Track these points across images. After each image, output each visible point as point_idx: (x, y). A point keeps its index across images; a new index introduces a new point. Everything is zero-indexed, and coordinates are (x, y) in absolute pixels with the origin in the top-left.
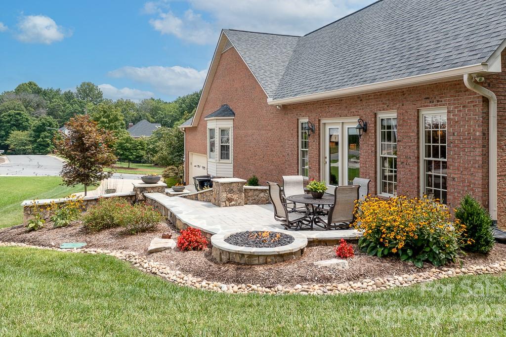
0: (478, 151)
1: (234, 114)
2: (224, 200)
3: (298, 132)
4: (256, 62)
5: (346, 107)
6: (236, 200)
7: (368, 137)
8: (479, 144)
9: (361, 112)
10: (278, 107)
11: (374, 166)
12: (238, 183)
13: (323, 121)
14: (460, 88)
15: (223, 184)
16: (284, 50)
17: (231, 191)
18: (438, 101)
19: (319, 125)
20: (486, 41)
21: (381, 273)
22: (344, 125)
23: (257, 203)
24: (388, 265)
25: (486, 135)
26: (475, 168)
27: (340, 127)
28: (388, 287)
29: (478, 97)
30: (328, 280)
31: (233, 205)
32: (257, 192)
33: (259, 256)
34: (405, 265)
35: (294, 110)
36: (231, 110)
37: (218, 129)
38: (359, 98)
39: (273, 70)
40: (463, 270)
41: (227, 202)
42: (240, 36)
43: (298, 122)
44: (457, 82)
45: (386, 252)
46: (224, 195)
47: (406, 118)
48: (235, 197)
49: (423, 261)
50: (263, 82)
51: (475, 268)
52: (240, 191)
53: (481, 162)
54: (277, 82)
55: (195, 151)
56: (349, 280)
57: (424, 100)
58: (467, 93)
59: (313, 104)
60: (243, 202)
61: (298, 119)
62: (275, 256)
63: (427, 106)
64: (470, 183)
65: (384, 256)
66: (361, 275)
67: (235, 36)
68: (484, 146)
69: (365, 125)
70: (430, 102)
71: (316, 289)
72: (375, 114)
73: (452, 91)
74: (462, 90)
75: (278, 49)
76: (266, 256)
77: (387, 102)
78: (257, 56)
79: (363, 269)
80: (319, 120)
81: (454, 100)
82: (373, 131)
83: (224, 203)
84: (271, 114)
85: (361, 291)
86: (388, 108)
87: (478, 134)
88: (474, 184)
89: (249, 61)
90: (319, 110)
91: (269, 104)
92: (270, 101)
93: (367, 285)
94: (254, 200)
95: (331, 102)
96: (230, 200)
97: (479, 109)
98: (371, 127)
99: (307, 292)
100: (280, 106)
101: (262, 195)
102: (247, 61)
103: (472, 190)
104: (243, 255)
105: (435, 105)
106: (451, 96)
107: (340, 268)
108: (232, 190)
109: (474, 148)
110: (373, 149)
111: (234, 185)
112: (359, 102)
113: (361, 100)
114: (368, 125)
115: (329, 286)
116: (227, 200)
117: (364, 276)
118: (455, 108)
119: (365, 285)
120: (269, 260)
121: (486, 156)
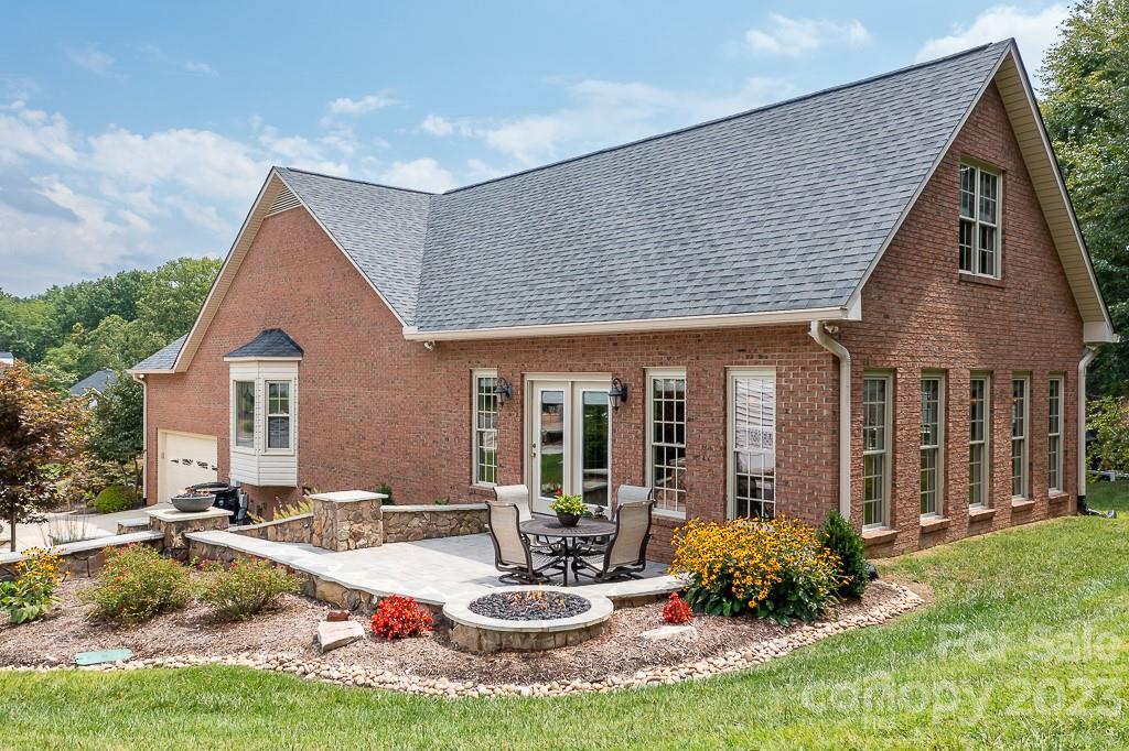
0: (826, 439)
1: (300, 351)
2: (344, 537)
3: (471, 396)
4: (362, 246)
5: (583, 355)
6: (368, 536)
7: (629, 411)
8: (827, 428)
9: (616, 366)
10: (426, 345)
11: (640, 463)
12: (372, 500)
13: (528, 378)
14: (798, 338)
15: (342, 505)
16: (410, 223)
17: (358, 518)
18: (761, 357)
19: (522, 385)
20: (838, 269)
21: (743, 641)
22: (576, 387)
23: (405, 540)
24: (746, 627)
25: (836, 413)
26: (820, 465)
27: (567, 389)
28: (762, 660)
29: (826, 355)
30: (677, 659)
31: (362, 547)
32: (406, 518)
33: (555, 634)
34: (768, 625)
35: (463, 353)
36: (293, 343)
37: (262, 382)
38: (611, 339)
39: (399, 266)
40: (842, 623)
41: (351, 541)
42: (315, 187)
43: (471, 377)
44: (792, 329)
45: (737, 609)
46: (346, 527)
47: (704, 380)
48: (366, 529)
49: (789, 616)
50: (387, 292)
51: (854, 619)
52: (376, 517)
53: (830, 457)
54: (413, 293)
55: (177, 427)
56: (706, 656)
57: (736, 354)
58: (808, 347)
59: (509, 344)
60: (380, 540)
61: (471, 371)
62: (580, 631)
63: (741, 364)
64: (813, 488)
65: (734, 615)
66: (719, 647)
67: (304, 185)
68: (834, 432)
69: (625, 389)
70: (747, 357)
71: (670, 676)
72: (644, 371)
73: (785, 343)
74: (800, 341)
75: (396, 218)
76: (567, 633)
77: (668, 352)
78: (362, 234)
79: (717, 637)
80: (522, 376)
81: (788, 357)
82: (640, 401)
83: (345, 544)
84: (403, 356)
85: (730, 669)
86: (668, 362)
87: (825, 412)
88: (820, 490)
89: (348, 245)
90: (523, 357)
91: (406, 337)
92: (410, 332)
93: (734, 660)
94: (401, 532)
95: (551, 342)
96: (356, 536)
97: (827, 374)
98: (634, 392)
99: (659, 680)
100: (430, 344)
101: (416, 522)
102: (344, 245)
103: (816, 499)
104: (527, 634)
105: (756, 363)
106: (782, 350)
107: (687, 639)
108: (361, 515)
109: (820, 434)
110: (640, 432)
111: (364, 505)
112: (612, 347)
113: (615, 344)
114: (629, 389)
115: (683, 669)
116: (350, 537)
117: (723, 646)
118: (791, 369)
119: (731, 661)
120: (571, 639)
121: (836, 445)
